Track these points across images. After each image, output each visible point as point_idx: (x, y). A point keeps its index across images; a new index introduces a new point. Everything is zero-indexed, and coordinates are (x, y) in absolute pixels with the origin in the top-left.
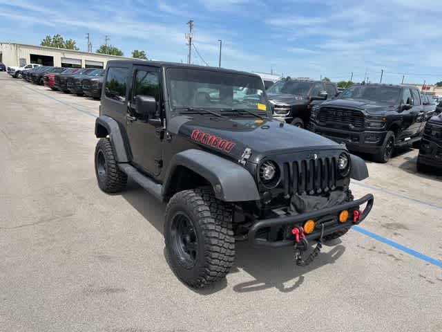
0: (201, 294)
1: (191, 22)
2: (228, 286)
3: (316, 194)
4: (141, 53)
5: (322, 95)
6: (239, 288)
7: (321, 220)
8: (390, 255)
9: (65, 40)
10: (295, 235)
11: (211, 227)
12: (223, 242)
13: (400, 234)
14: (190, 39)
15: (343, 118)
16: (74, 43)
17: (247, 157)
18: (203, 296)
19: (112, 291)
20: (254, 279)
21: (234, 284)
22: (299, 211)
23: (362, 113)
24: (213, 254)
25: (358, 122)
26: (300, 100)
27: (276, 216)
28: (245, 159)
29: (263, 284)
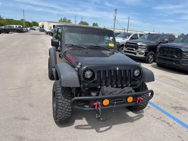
0: (59, 127)
1: (116, 10)
3: (117, 87)
4: (96, 24)
5: (165, 41)
6: (77, 127)
7: (114, 100)
8: (167, 123)
9: (67, 20)
10: (95, 105)
14: (115, 17)
15: (172, 52)
17: (79, 67)
20: (88, 124)
23: (181, 50)
25: (179, 54)
27: (91, 96)
28: (78, 68)
29: (90, 127)
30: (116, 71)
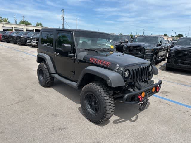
0: (101, 126)
1: (63, 10)
2: (110, 122)
3: (142, 82)
4: (40, 24)
5: (126, 41)
7: (147, 92)
8: (167, 104)
9: (3, 18)
10: (140, 98)
11: (106, 98)
12: (110, 104)
13: (168, 95)
14: (63, 17)
15: (137, 50)
16: (7, 19)
17: (118, 68)
18: (101, 127)
19: (63, 129)
21: (112, 121)
22: (139, 89)
23: (144, 48)
24: (107, 109)
25: (143, 52)
26: (118, 43)
29: (123, 120)
30: (141, 68)
